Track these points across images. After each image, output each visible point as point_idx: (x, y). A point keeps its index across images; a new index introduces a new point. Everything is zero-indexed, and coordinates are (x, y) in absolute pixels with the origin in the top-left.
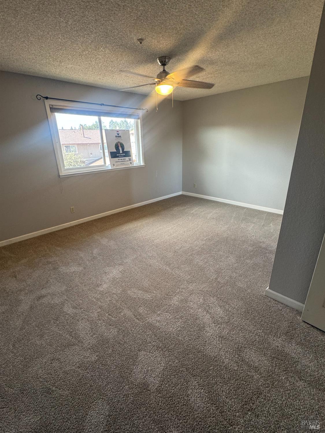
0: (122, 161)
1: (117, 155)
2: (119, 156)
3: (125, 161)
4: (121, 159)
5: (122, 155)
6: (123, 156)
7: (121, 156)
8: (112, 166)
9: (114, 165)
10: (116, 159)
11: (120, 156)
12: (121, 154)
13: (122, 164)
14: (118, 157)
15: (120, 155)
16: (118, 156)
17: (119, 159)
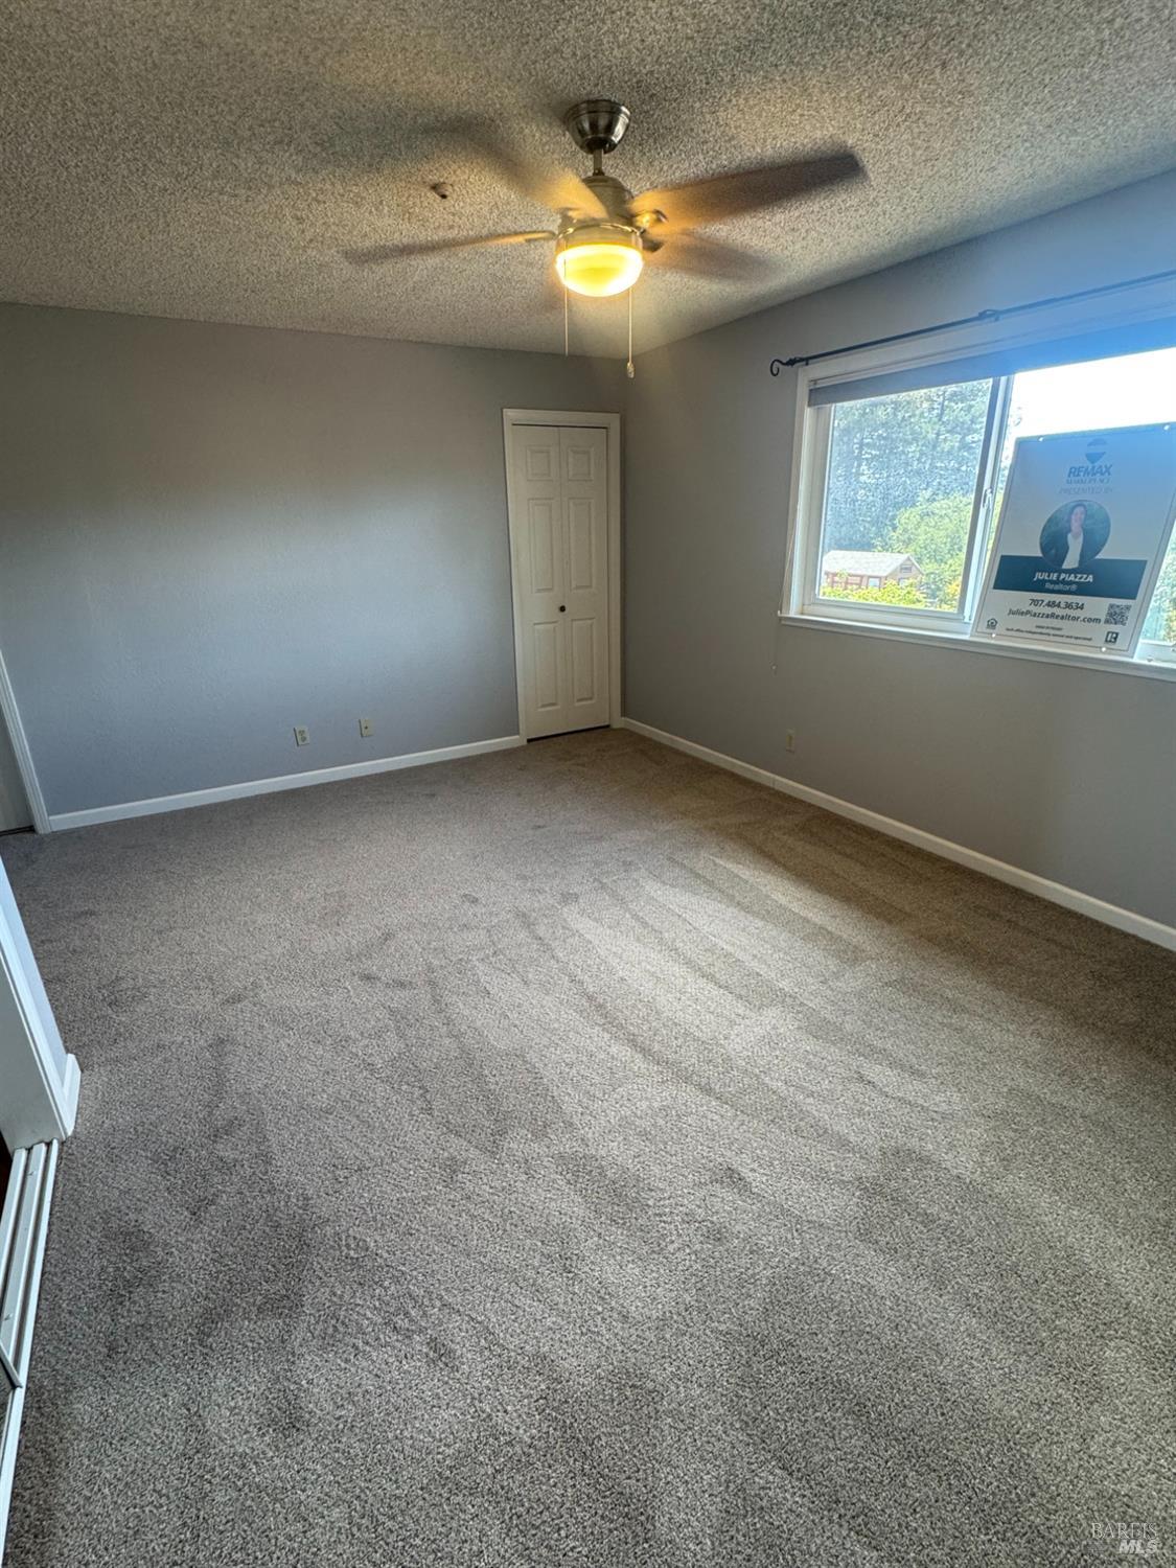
0: (1053, 615)
1: (1039, 576)
2: (1048, 585)
3: (1075, 619)
4: (1051, 604)
5: (1072, 578)
6: (1074, 587)
7: (1057, 587)
8: (983, 627)
9: (992, 625)
10: (1021, 599)
11: (1057, 582)
12: (1063, 576)
13: (1039, 632)
14: (1039, 587)
15: (1054, 576)
16: (1044, 581)
17: (1034, 602)
